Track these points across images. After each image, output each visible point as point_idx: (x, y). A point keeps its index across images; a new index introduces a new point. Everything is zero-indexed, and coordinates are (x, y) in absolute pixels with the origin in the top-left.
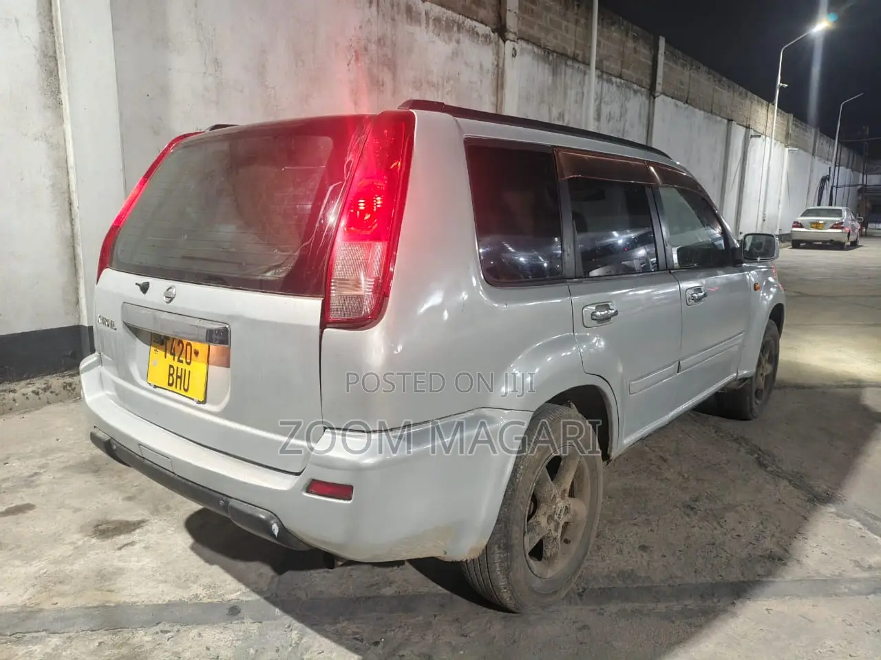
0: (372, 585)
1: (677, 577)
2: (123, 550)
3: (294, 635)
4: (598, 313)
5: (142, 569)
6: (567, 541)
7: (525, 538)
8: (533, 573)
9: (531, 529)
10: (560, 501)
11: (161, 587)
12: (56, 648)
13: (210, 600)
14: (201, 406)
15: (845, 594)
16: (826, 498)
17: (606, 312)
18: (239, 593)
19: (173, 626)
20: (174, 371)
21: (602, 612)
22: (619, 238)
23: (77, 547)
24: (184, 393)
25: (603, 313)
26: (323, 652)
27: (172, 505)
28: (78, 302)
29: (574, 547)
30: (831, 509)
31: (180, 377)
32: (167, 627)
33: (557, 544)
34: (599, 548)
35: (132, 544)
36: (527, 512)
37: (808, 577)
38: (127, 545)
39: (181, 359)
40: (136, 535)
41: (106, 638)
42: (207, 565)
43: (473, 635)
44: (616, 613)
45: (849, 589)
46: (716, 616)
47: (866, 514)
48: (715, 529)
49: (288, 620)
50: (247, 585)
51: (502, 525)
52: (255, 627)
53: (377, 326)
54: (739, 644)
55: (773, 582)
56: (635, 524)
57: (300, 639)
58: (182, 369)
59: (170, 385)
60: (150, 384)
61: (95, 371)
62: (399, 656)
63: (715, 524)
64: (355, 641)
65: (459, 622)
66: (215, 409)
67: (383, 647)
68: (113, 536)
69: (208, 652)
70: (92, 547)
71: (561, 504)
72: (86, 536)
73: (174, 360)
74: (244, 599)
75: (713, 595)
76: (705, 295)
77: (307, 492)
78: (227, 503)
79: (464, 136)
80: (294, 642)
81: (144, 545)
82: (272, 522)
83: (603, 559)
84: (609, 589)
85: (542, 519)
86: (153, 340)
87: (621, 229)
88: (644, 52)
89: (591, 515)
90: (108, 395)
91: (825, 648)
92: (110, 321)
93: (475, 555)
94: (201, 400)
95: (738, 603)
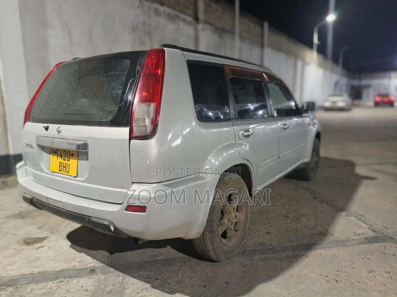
0: (153, 256)
1: (283, 244)
2: (38, 250)
3: (121, 279)
4: (245, 134)
5: (49, 257)
6: (236, 231)
7: (219, 228)
8: (223, 243)
9: (221, 225)
10: (233, 213)
11: (58, 263)
12: (12, 292)
13: (81, 267)
14: (75, 178)
15: (350, 245)
16: (342, 210)
17: (248, 133)
18: (94, 263)
19: (65, 279)
20: (62, 164)
21: (252, 259)
22: (251, 107)
23: (17, 250)
24: (67, 174)
25: (247, 134)
26: (134, 284)
27: (59, 229)
28: (7, 143)
29: (239, 233)
30: (344, 214)
31: (65, 167)
32: (62, 280)
33: (232, 231)
34: (250, 234)
35: (43, 247)
36: (219, 217)
37: (336, 240)
38: (40, 247)
39: (65, 159)
40: (44, 243)
41: (34, 286)
42: (78, 253)
43: (199, 272)
44: (258, 259)
45: (352, 243)
46: (299, 258)
47: (358, 214)
48: (297, 224)
49: (117, 272)
50: (98, 260)
51: (209, 223)
52: (102, 277)
53: (154, 138)
54: (309, 267)
55: (322, 243)
56: (264, 224)
57: (124, 280)
58: (65, 163)
59: (60, 171)
60: (51, 171)
61: (23, 168)
62: (168, 283)
63: (298, 223)
64: (147, 279)
65: (192, 268)
66: (82, 179)
67: (161, 280)
68: (33, 244)
69: (82, 288)
70: (23, 250)
71: (233, 214)
72: (20, 245)
73: (61, 159)
74: (97, 265)
75: (298, 249)
76: (288, 127)
77: (126, 210)
78: (89, 219)
79: (186, 59)
80: (120, 281)
81: (48, 247)
82: (110, 226)
83: (252, 239)
84: (255, 250)
85: (225, 220)
86: (51, 151)
87: (252, 103)
88: (258, 29)
89: (246, 220)
90: (30, 179)
91: (343, 266)
92: (30, 145)
93: (198, 236)
94: (75, 176)
95: (308, 253)
